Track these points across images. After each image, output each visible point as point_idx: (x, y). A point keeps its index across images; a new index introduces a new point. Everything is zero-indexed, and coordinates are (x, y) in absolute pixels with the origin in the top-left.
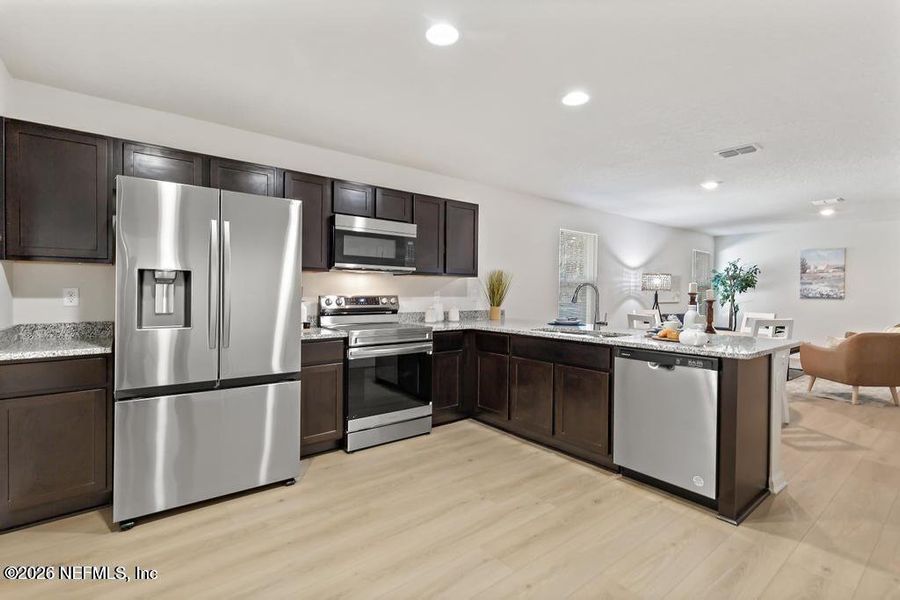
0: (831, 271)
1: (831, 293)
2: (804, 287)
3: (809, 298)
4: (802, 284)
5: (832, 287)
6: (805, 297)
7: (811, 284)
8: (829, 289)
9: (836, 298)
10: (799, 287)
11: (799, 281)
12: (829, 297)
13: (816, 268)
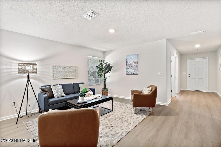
0: (134, 63)
1: (134, 73)
2: (127, 70)
3: (128, 74)
4: (126, 69)
5: (134, 70)
6: (127, 74)
7: (128, 69)
8: (133, 71)
9: (136, 74)
10: (125, 70)
11: (125, 68)
12: (133, 74)
13: (130, 62)
